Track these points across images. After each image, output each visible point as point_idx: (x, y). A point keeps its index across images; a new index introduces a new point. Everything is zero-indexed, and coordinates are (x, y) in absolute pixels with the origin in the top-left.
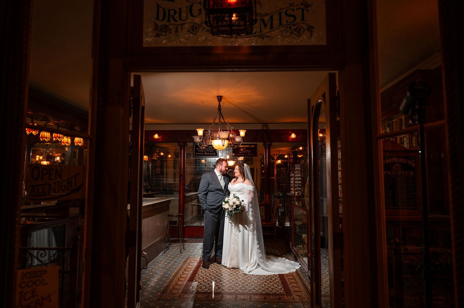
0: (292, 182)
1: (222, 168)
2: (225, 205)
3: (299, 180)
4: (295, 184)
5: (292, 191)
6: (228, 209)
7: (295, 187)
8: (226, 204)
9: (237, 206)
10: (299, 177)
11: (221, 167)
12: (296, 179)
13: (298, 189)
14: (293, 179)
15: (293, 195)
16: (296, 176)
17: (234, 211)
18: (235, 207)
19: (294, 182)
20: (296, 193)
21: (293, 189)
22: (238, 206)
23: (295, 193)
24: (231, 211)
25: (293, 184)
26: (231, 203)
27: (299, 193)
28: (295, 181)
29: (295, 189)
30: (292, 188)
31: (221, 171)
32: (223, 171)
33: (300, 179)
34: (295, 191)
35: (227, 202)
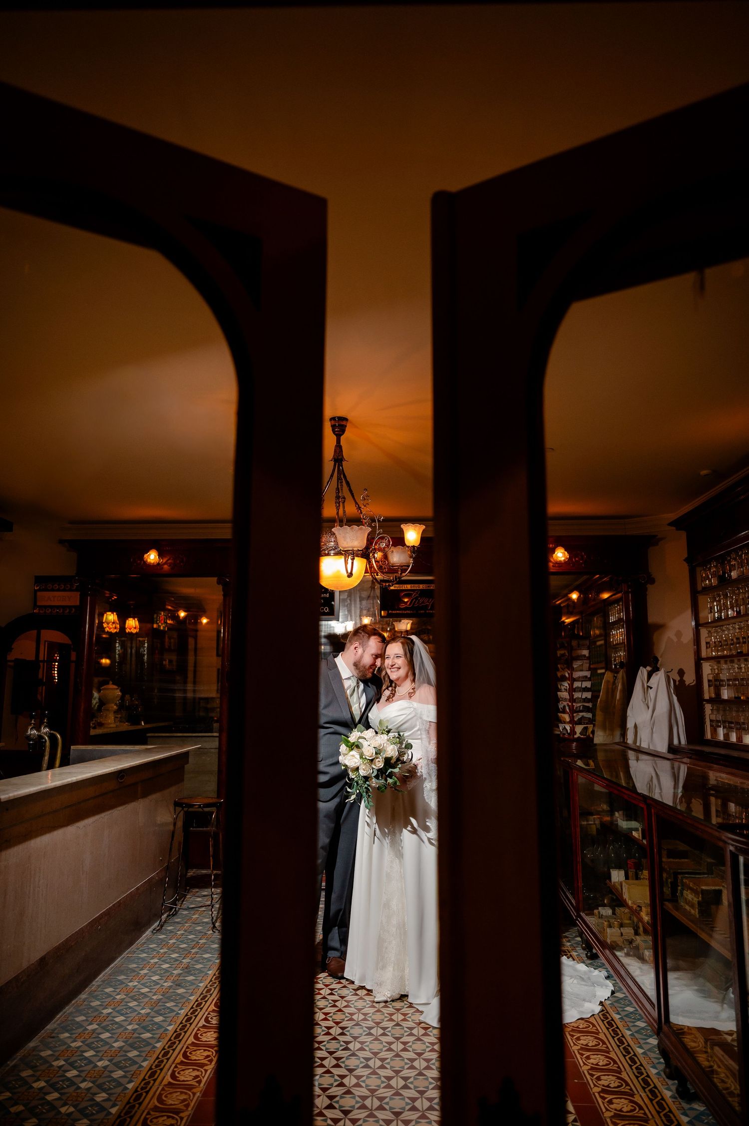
0: (564, 695)
1: (362, 657)
2: (348, 757)
3: (586, 690)
4: (572, 700)
5: (565, 723)
6: (357, 769)
7: (573, 711)
8: (353, 753)
9: (387, 761)
10: (585, 679)
11: (360, 651)
12: (577, 684)
13: (583, 717)
14: (566, 684)
15: (569, 734)
16: (576, 675)
17: (377, 777)
18: (380, 764)
19: (571, 696)
20: (579, 729)
21: (567, 717)
22: (393, 761)
23: (573, 729)
24: (366, 778)
25: (565, 700)
26: (368, 751)
27: (586, 729)
28: (572, 690)
29: (573, 717)
30: (564, 712)
31: (356, 665)
32: (364, 667)
33: (588, 684)
34: (572, 722)
35: (357, 746)
